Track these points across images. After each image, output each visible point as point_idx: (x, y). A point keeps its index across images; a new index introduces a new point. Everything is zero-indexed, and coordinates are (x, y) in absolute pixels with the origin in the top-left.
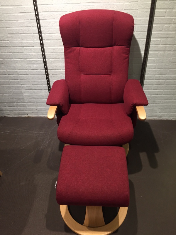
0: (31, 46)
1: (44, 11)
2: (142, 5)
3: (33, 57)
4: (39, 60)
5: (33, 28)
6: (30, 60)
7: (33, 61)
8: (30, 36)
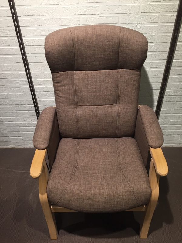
0: (9, 62)
1: (26, 15)
2: (166, 6)
3: (13, 76)
4: (22, 81)
5: (11, 39)
6: (10, 81)
7: (14, 82)
8: (7, 49)
